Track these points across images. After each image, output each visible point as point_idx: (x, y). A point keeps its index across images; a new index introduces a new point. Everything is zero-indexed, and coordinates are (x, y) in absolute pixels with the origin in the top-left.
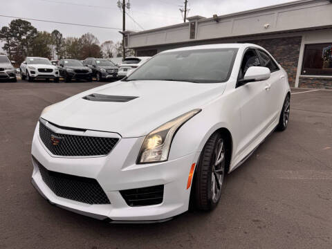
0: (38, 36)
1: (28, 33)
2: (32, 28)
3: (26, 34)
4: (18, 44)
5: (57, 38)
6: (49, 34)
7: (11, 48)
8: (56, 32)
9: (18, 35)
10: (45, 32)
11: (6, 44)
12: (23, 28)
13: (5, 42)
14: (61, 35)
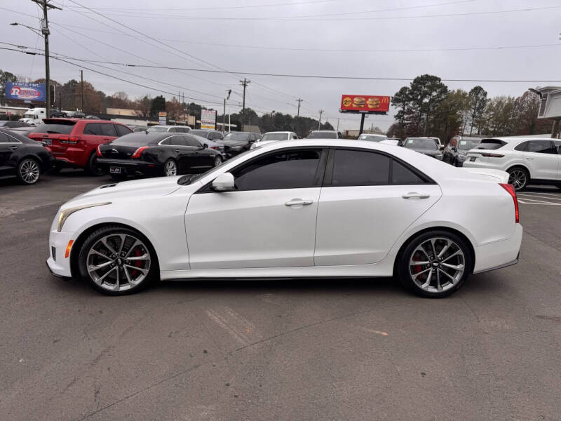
0: (446, 98)
1: (434, 94)
2: (441, 86)
3: (430, 95)
4: (417, 110)
5: (477, 99)
6: (465, 94)
7: (406, 116)
8: (478, 90)
9: (419, 97)
10: (459, 91)
11: (400, 112)
12: (428, 87)
13: (400, 109)
14: (485, 94)
